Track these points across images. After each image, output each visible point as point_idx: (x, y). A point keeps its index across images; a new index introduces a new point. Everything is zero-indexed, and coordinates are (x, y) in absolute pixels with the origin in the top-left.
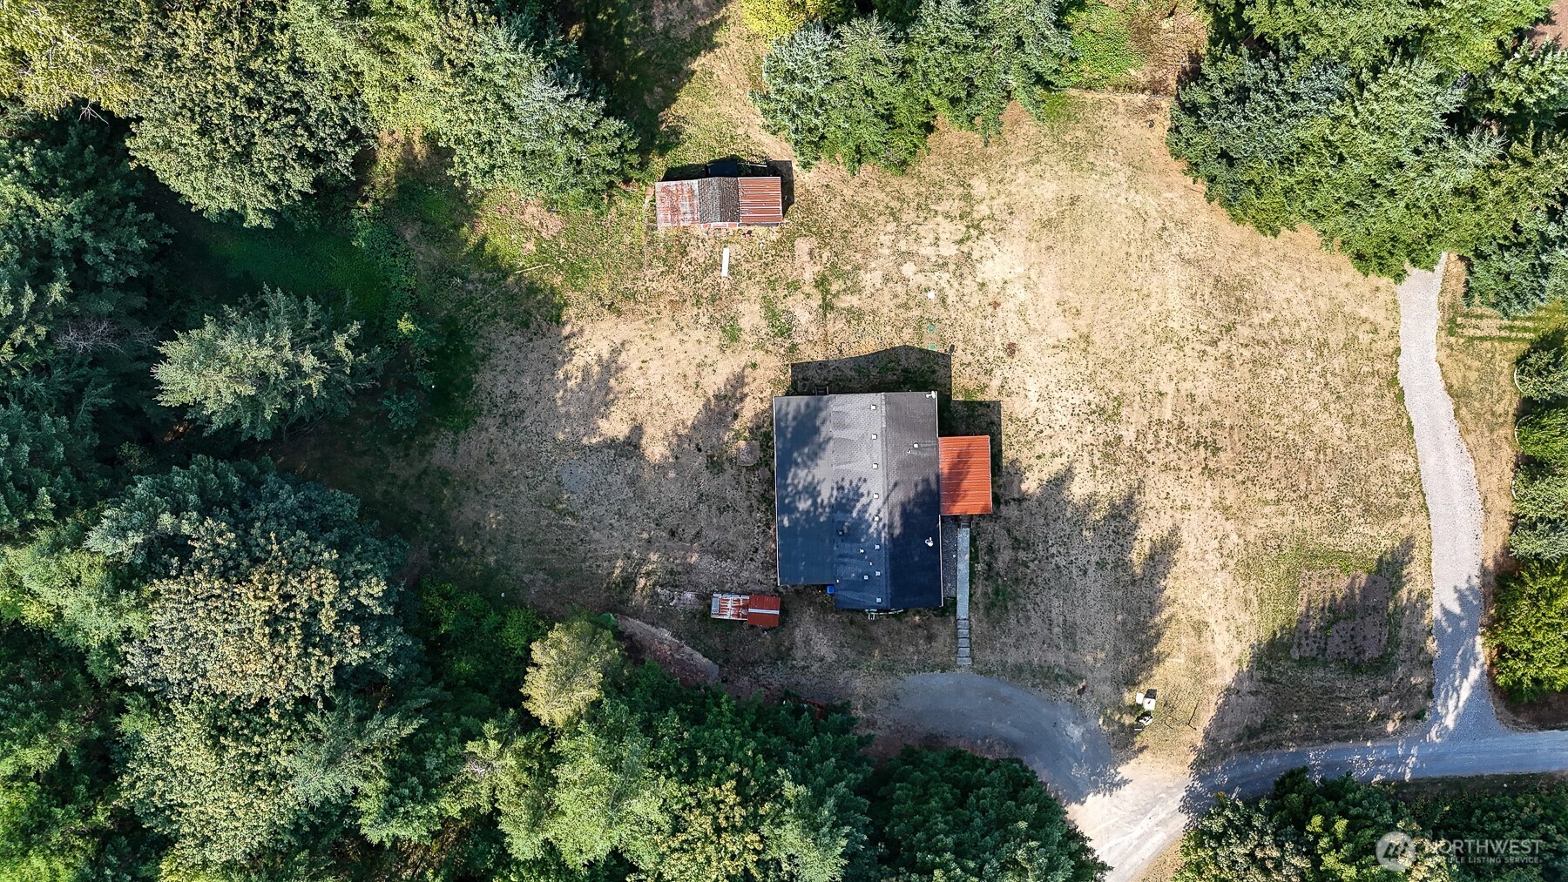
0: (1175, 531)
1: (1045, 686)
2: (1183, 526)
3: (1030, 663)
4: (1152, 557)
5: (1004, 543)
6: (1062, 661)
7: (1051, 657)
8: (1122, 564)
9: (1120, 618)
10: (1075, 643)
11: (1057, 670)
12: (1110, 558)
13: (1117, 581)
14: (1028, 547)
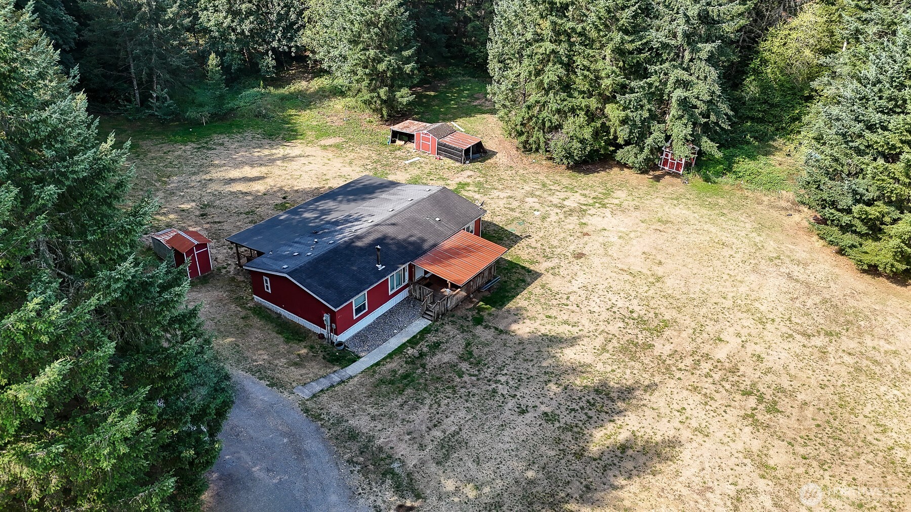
0: (673, 443)
1: (365, 471)
2: (687, 445)
3: (371, 439)
4: (624, 448)
5: (456, 349)
6: (411, 463)
7: (402, 449)
8: (577, 432)
9: (530, 474)
10: (447, 457)
11: (395, 465)
12: (566, 418)
13: (558, 441)
14: (478, 363)
